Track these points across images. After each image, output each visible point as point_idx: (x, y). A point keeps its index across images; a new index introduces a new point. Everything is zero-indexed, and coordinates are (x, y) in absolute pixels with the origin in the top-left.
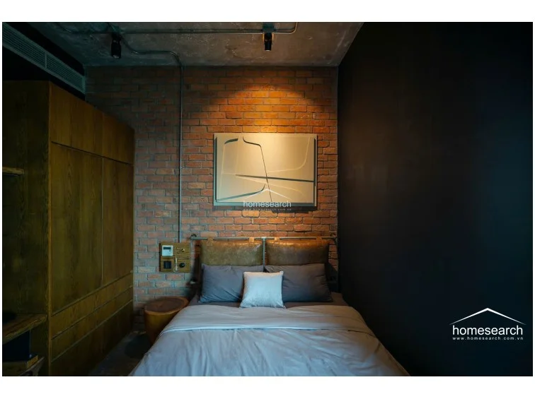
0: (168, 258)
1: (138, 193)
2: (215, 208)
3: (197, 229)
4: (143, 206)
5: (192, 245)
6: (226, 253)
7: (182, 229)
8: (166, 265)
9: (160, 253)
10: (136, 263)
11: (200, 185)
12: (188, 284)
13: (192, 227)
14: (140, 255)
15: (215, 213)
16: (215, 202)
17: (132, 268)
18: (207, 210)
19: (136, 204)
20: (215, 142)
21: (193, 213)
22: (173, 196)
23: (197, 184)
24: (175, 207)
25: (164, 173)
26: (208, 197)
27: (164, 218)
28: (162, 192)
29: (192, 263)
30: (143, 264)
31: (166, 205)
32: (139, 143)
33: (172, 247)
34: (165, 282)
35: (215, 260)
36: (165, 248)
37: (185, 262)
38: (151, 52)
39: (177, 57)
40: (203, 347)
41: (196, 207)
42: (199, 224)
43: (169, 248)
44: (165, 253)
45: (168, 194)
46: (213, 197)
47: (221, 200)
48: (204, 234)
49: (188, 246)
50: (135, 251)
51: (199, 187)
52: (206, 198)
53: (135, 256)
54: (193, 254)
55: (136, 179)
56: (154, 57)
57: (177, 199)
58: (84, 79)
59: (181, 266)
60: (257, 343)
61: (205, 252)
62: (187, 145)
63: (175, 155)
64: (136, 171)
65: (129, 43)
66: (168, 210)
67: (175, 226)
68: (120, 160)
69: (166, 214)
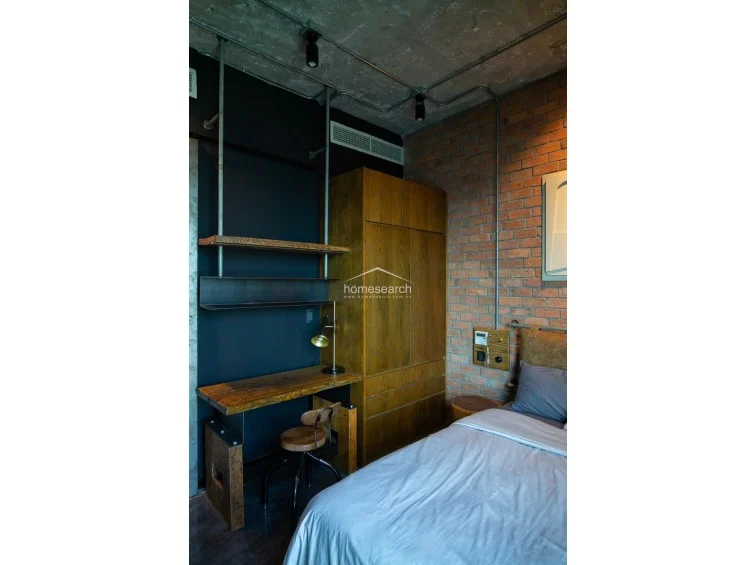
0: (482, 347)
1: (451, 266)
2: (545, 285)
3: (519, 313)
4: (457, 281)
5: (513, 334)
6: (556, 350)
7: (499, 312)
8: (480, 356)
9: (474, 340)
10: (449, 349)
11: (524, 253)
12: (506, 386)
13: (513, 309)
14: (453, 339)
15: (545, 292)
16: (544, 274)
17: (444, 353)
18: (533, 287)
19: (448, 280)
20: (543, 188)
21: (513, 290)
22: (489, 269)
23: (519, 250)
24: (489, 282)
25: (479, 240)
26: (535, 268)
27: (479, 296)
28: (477, 264)
29: (512, 358)
30: (455, 351)
31: (482, 281)
32: (452, 207)
33: (487, 334)
34: (479, 377)
35: (539, 359)
36: (478, 335)
37: (502, 355)
38: (458, 97)
39: (488, 90)
40: (484, 449)
41: (518, 283)
42: (523, 307)
43: (483, 335)
44: (479, 341)
45: (483, 266)
46: (540, 268)
47: (554, 271)
48: (529, 321)
49: (506, 335)
50: (448, 334)
51: (521, 256)
52: (533, 271)
53: (448, 340)
54: (513, 347)
55: (449, 250)
56: (463, 100)
57: (494, 272)
58: (402, 150)
59: (498, 360)
60: (556, 471)
61: (525, 345)
62: (506, 199)
63: (491, 216)
64: (449, 241)
65: (435, 97)
66: (483, 287)
67: (492, 308)
68: (430, 229)
69: (480, 292)
